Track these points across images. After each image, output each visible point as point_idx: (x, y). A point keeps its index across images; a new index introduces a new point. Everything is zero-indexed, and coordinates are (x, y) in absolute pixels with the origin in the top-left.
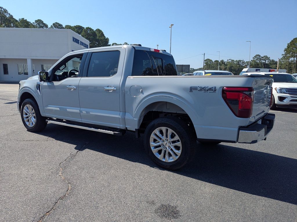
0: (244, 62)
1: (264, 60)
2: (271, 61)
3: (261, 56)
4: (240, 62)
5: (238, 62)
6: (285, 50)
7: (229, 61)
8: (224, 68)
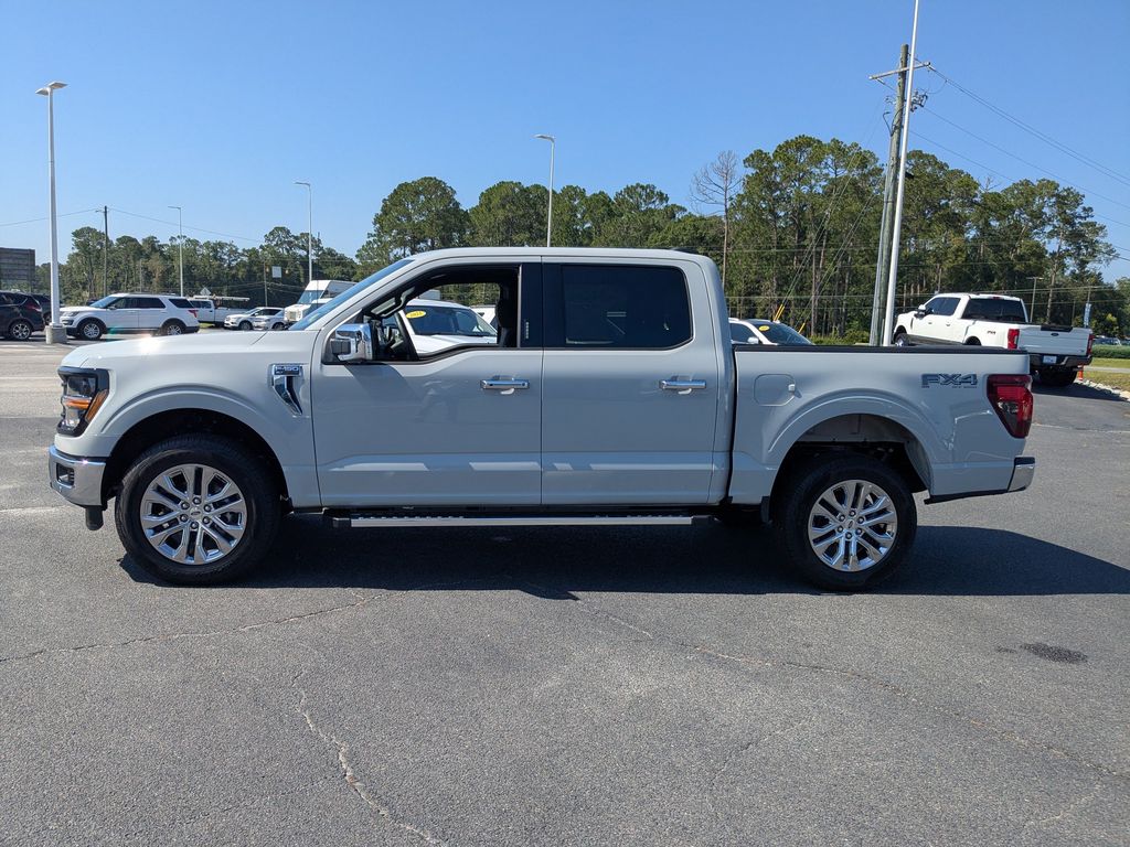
0: (236, 252)
1: (303, 248)
2: (324, 253)
3: (292, 233)
4: (222, 248)
5: (215, 250)
6: (378, 220)
7: (178, 241)
8: (162, 268)
